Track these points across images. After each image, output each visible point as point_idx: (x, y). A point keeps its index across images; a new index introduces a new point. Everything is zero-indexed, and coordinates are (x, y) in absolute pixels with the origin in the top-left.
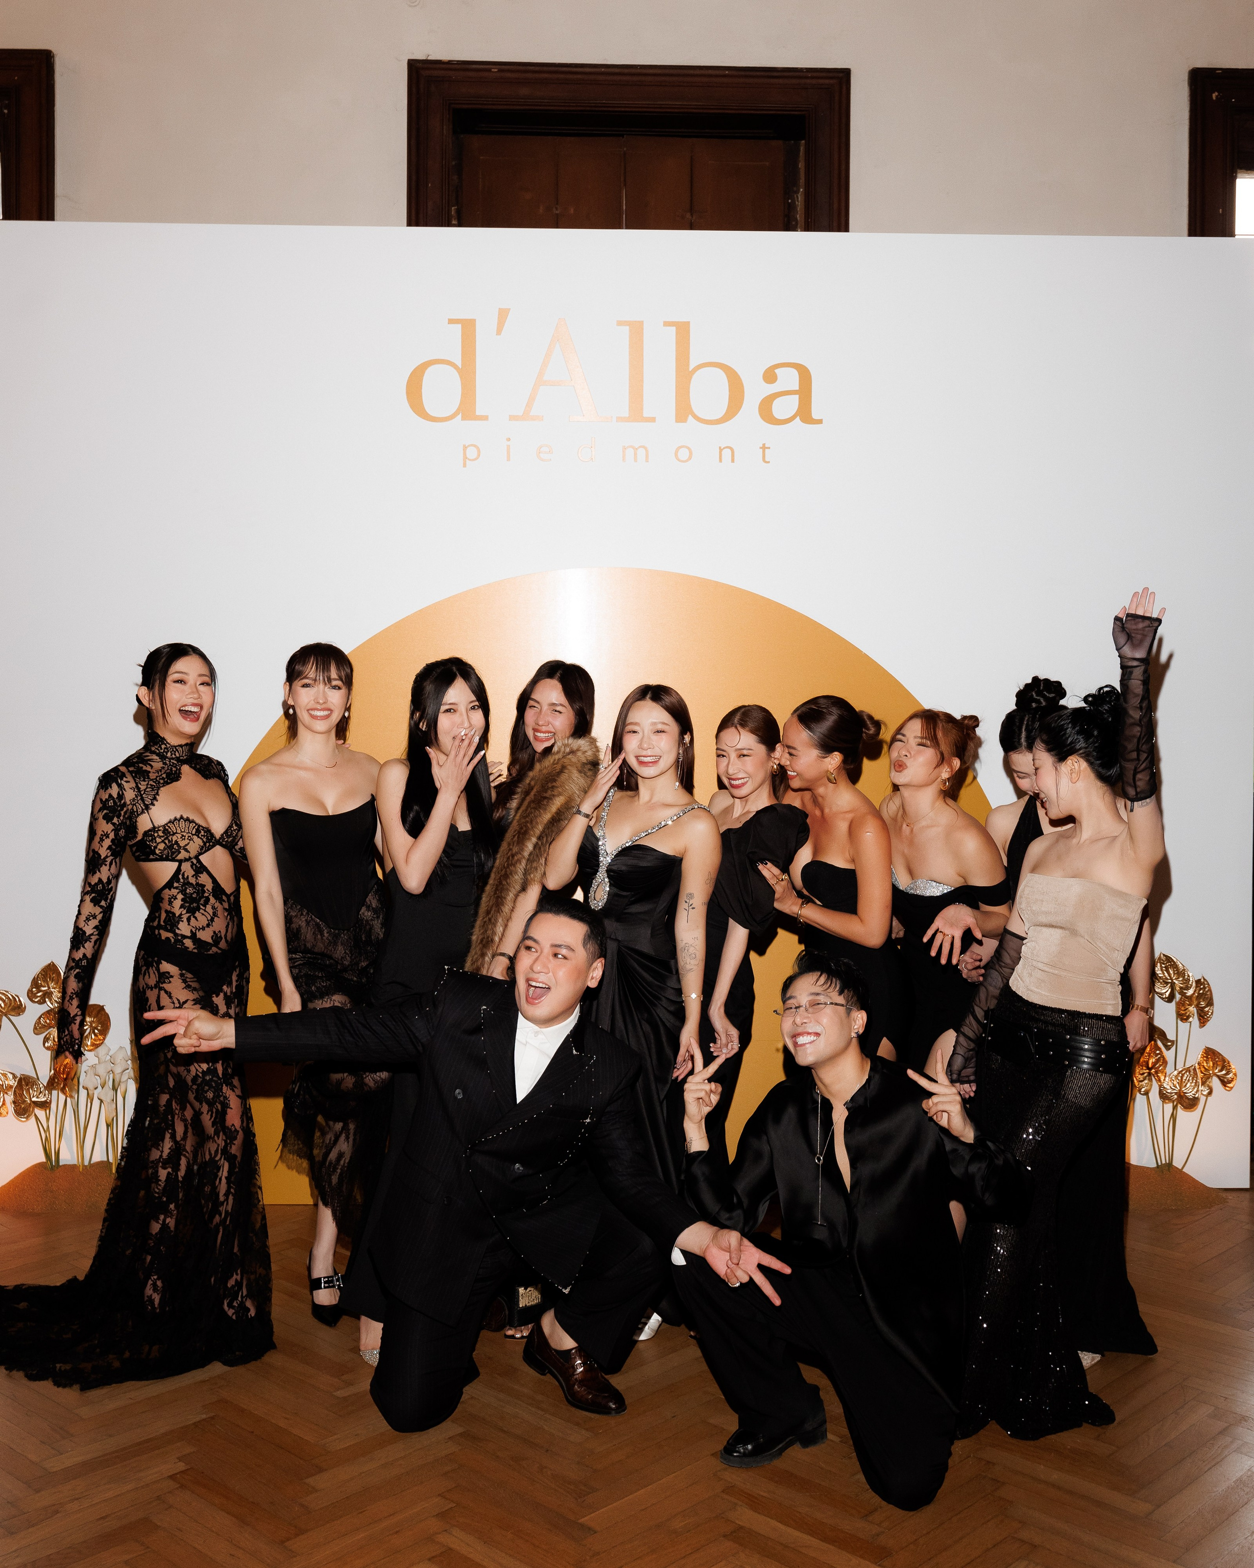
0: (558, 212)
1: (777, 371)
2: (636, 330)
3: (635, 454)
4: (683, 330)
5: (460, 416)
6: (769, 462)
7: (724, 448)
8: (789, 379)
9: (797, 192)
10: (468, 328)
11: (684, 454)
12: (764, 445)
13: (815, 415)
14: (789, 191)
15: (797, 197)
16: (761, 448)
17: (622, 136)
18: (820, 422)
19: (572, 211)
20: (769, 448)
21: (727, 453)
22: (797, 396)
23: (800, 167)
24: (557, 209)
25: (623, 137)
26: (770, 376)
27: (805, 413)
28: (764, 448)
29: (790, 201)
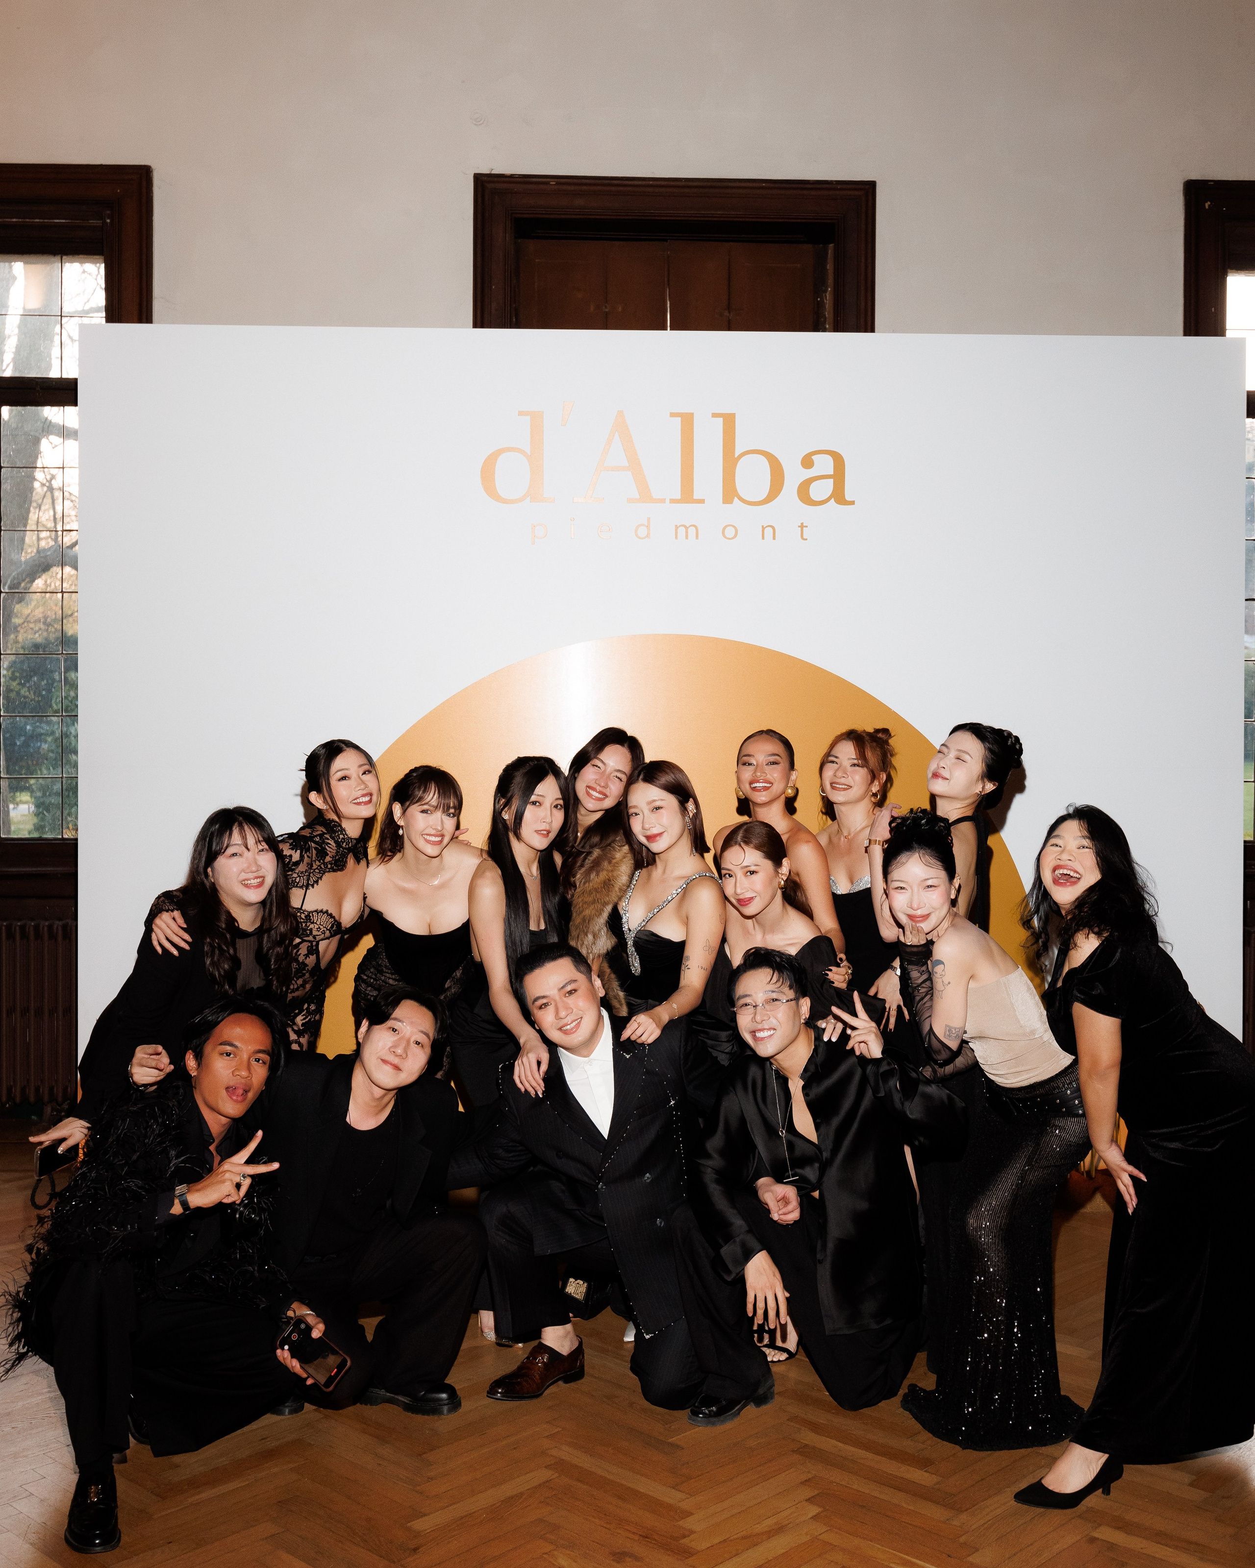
0: (607, 310)
1: (813, 457)
2: (687, 420)
3: (687, 532)
4: (729, 421)
5: (529, 499)
6: (806, 539)
7: (766, 527)
8: (824, 465)
9: (826, 291)
10: (536, 420)
11: (730, 532)
12: (802, 524)
13: (848, 498)
14: (818, 289)
15: (826, 296)
16: (799, 527)
17: (666, 240)
18: (852, 503)
19: (620, 309)
20: (807, 527)
21: (769, 532)
22: (832, 480)
23: (828, 268)
24: (606, 307)
25: (667, 242)
26: (807, 462)
27: (839, 496)
28: (802, 526)
29: (819, 299)
